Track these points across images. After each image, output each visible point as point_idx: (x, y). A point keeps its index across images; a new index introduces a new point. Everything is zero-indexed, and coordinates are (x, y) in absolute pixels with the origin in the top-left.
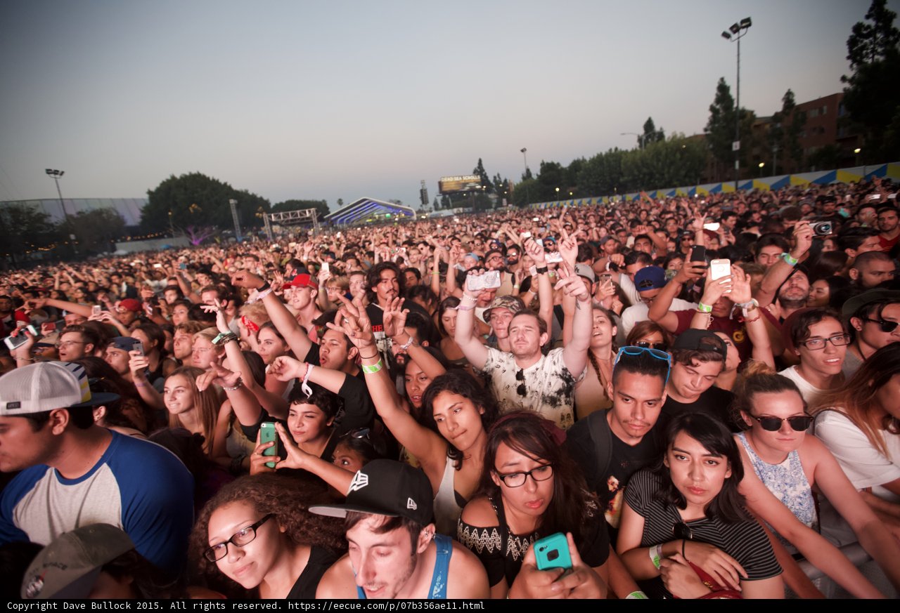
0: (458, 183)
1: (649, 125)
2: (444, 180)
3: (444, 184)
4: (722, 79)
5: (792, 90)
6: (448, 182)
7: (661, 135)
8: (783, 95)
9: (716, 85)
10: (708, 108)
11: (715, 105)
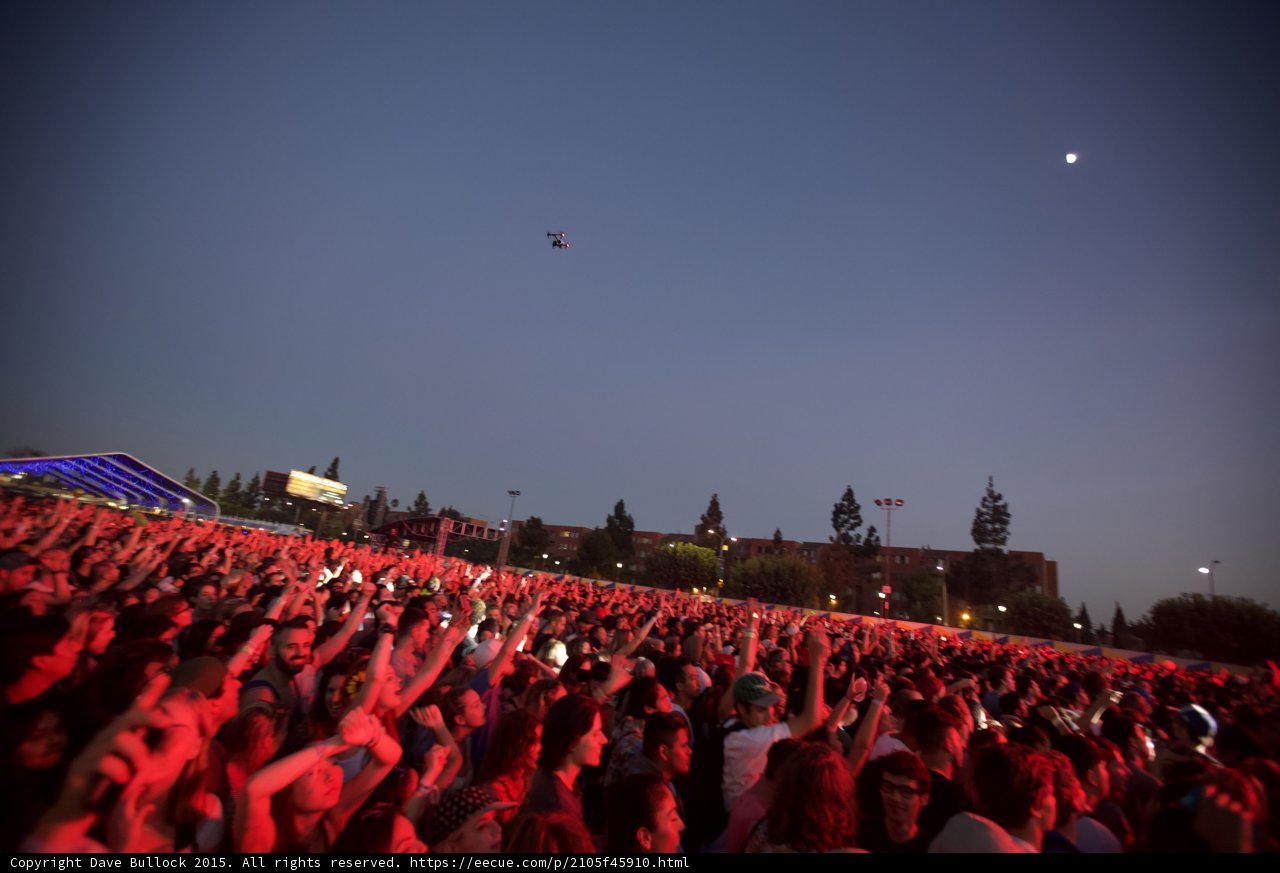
0: (313, 487)
1: (620, 507)
2: (295, 474)
3: (293, 481)
4: (716, 495)
5: (781, 530)
6: (299, 480)
7: (629, 522)
8: (774, 531)
9: (710, 499)
10: (700, 516)
11: (706, 516)
